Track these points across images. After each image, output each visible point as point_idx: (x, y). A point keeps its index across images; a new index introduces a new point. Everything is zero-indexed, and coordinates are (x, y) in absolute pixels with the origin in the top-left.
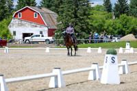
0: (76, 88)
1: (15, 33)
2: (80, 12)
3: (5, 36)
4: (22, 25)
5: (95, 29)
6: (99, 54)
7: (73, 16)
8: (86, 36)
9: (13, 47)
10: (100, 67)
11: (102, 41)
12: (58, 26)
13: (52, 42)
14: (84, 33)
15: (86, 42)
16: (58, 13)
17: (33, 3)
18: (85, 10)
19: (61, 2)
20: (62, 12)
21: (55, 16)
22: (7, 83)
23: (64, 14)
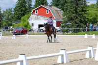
0: (77, 63)
1: (33, 24)
2: (79, 9)
3: (26, 26)
4: (38, 19)
5: (90, 21)
6: (93, 39)
7: (74, 12)
8: (84, 26)
9: (32, 34)
10: (94, 49)
11: (95, 30)
12: (63, 19)
13: (59, 31)
14: (82, 24)
15: (83, 31)
16: (63, 10)
17: (46, 3)
18: (83, 8)
19: (66, 2)
20: (67, 9)
21: (61, 12)
22: (28, 60)
23: (68, 11)
